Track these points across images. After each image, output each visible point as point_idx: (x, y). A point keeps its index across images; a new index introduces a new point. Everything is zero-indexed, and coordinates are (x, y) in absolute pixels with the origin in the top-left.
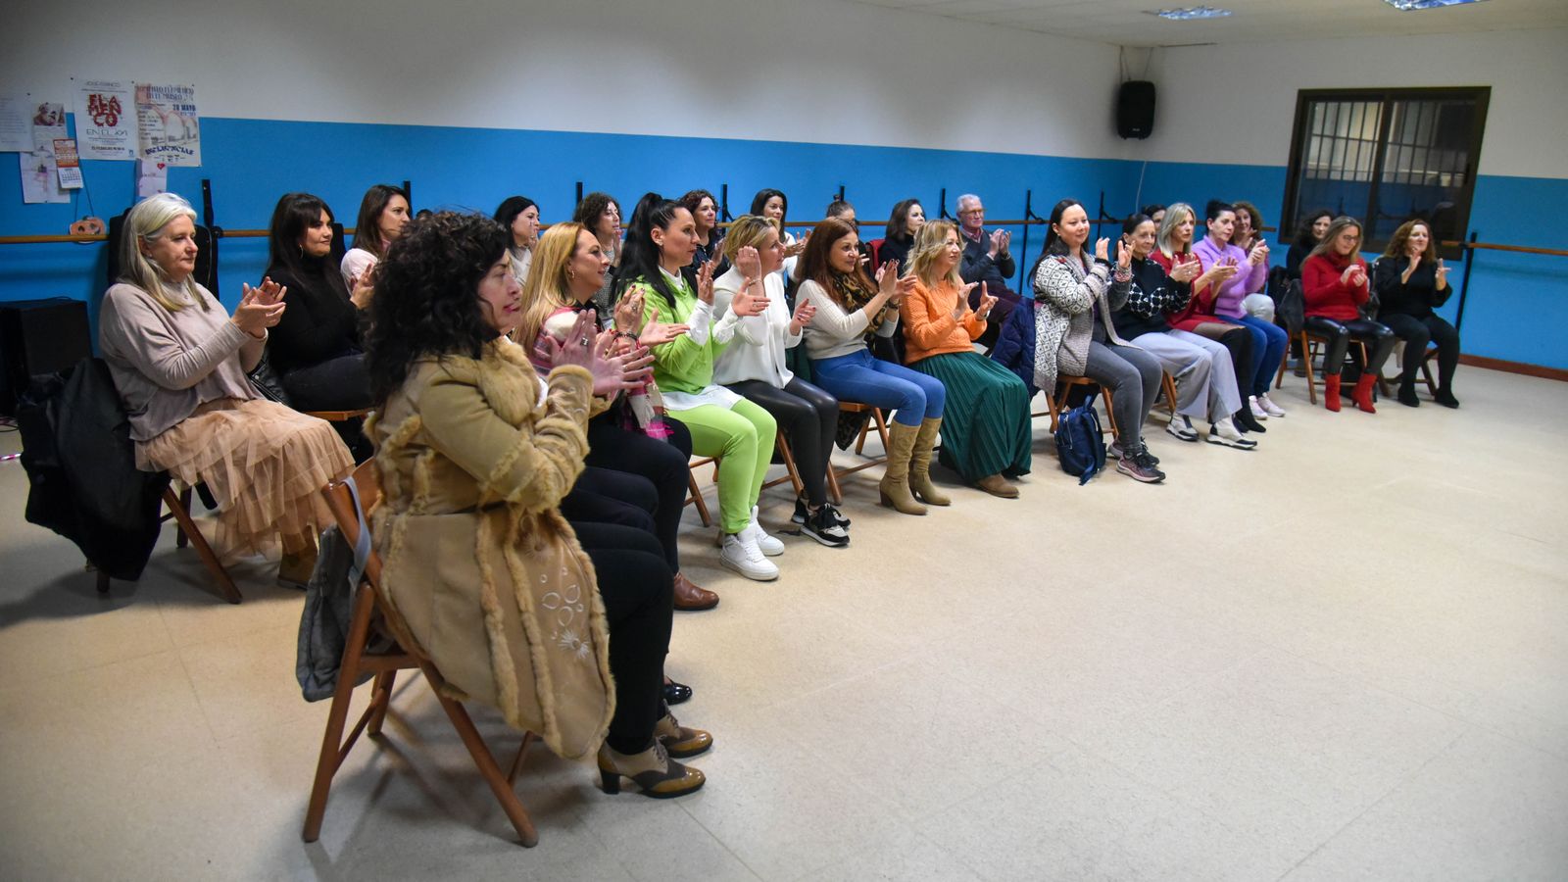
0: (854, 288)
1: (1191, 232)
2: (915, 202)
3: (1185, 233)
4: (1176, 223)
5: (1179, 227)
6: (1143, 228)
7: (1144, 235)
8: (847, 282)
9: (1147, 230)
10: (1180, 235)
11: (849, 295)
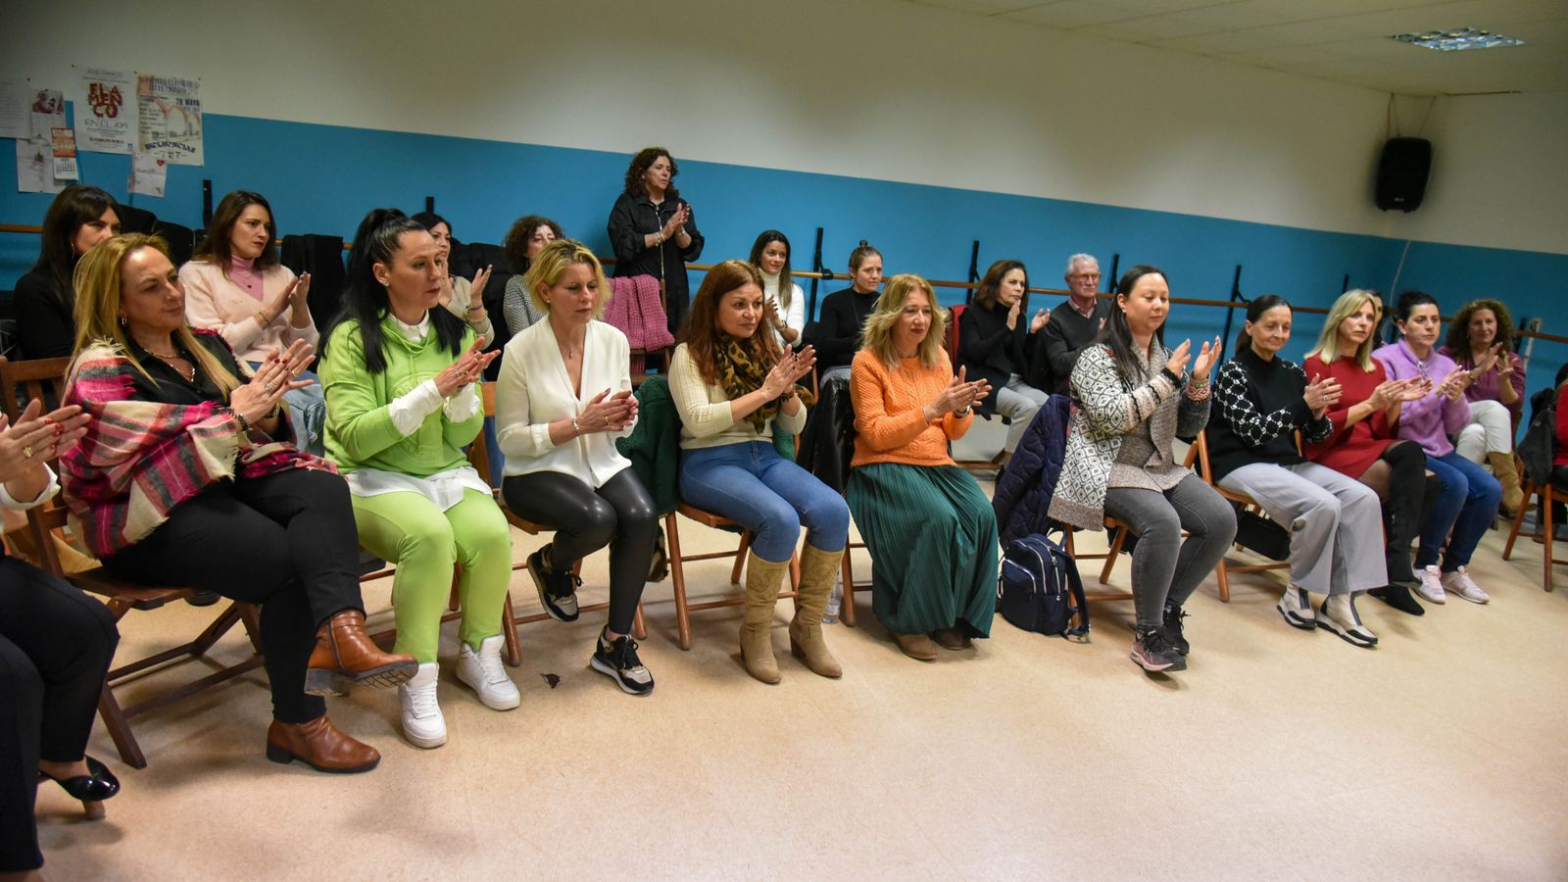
0: (741, 362)
1: (1367, 330)
2: (1019, 265)
3: (1358, 328)
4: (1346, 314)
5: (1350, 319)
6: (1272, 315)
7: (1273, 326)
8: (734, 352)
9: (1278, 318)
10: (1349, 331)
11: (731, 371)
